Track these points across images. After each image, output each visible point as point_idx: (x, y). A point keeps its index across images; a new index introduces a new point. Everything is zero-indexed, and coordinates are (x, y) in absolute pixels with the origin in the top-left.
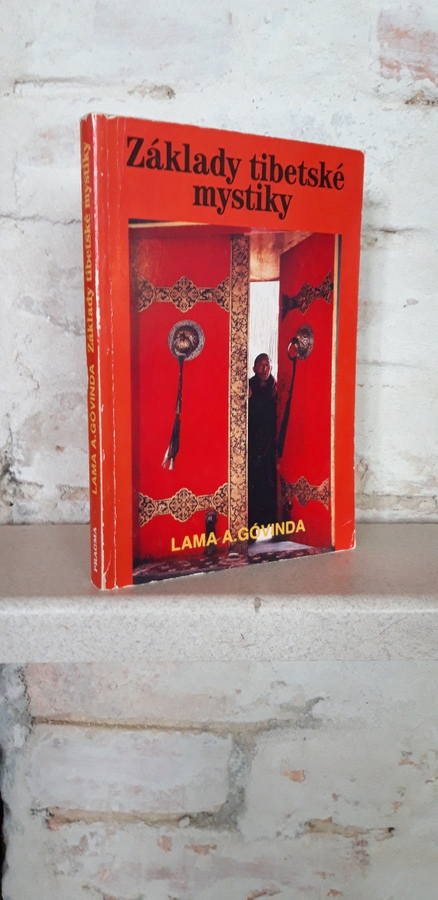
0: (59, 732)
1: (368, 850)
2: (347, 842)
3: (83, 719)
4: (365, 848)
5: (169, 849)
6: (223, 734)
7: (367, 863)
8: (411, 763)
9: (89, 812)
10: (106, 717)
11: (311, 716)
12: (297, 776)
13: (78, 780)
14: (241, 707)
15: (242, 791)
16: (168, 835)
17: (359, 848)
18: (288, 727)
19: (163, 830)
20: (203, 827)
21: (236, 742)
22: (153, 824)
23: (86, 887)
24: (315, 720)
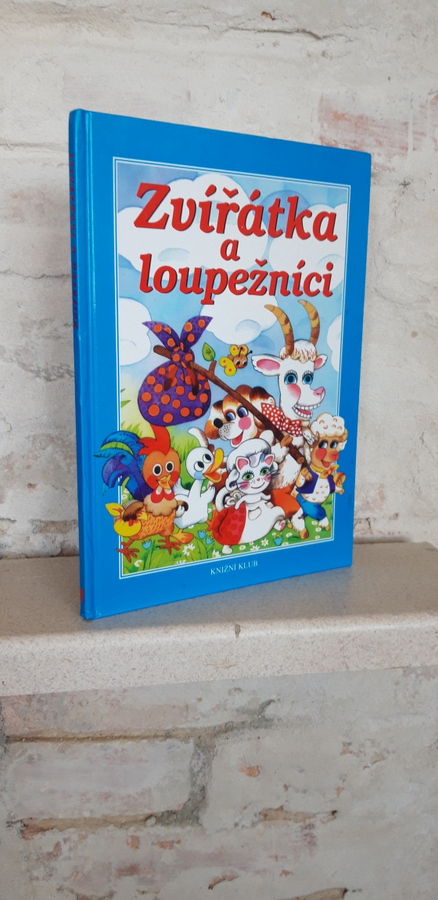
0: (33, 749)
1: (315, 832)
2: (296, 826)
3: (55, 734)
4: (312, 831)
5: (137, 847)
6: (186, 739)
7: (314, 844)
8: (351, 752)
9: (63, 820)
10: (77, 732)
11: (264, 717)
12: (253, 771)
13: (52, 792)
14: (201, 714)
15: (203, 789)
16: (136, 835)
17: (307, 831)
18: (243, 728)
19: (131, 830)
20: (168, 824)
21: (198, 745)
22: (122, 825)
23: (60, 889)
24: (267, 720)
